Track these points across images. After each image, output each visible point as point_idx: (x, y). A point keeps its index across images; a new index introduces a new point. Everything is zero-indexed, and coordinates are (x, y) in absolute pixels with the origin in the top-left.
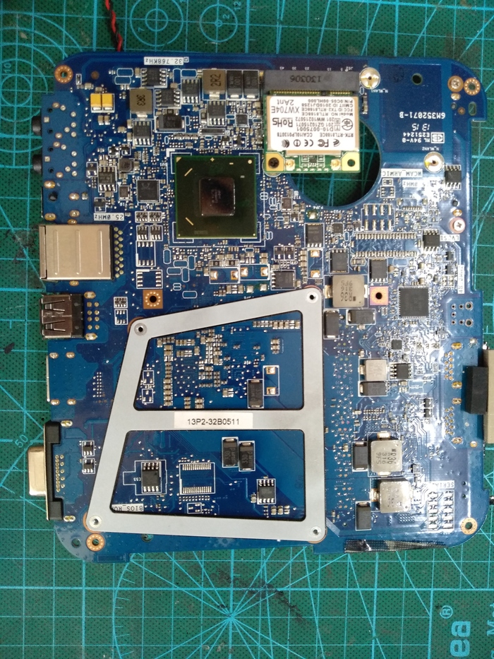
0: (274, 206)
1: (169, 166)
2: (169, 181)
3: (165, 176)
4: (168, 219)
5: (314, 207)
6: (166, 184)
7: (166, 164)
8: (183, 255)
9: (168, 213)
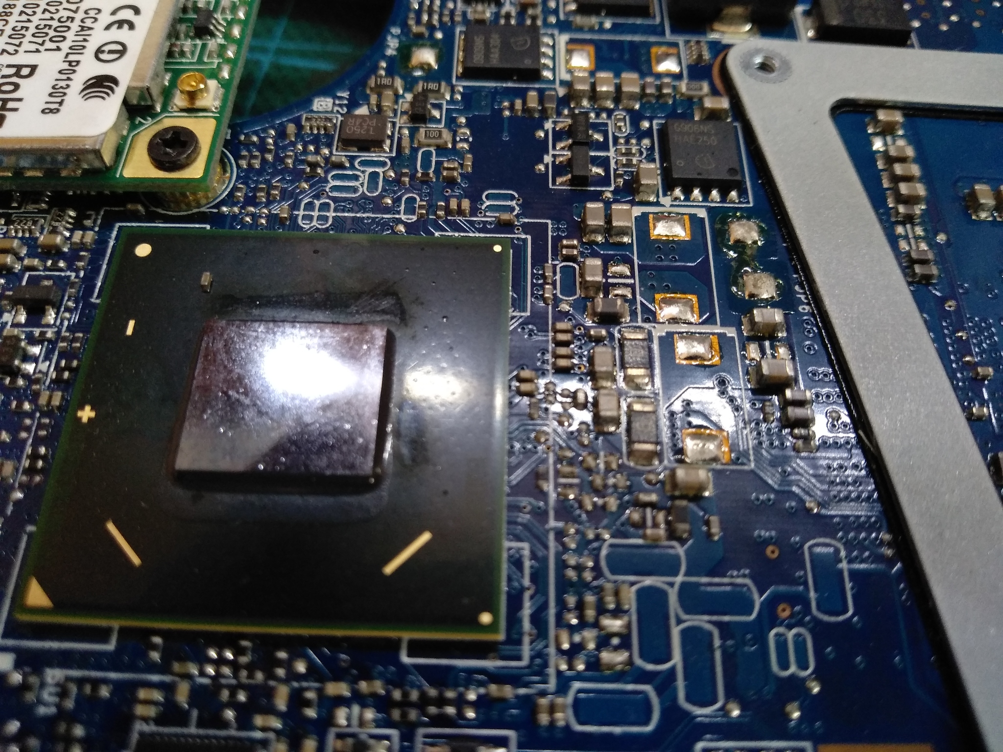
0: (364, 178)
1: (64, 659)
2: (153, 668)
3: (118, 687)
4: (378, 687)
5: (390, 52)
6: (168, 689)
7: (54, 675)
8: (602, 610)
9: (342, 689)
